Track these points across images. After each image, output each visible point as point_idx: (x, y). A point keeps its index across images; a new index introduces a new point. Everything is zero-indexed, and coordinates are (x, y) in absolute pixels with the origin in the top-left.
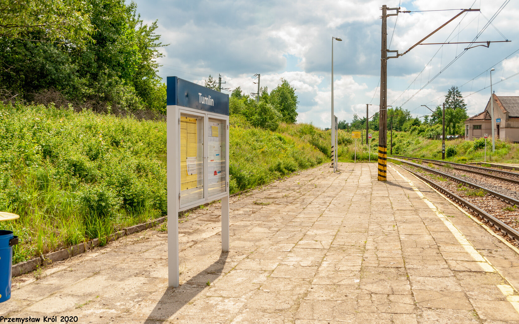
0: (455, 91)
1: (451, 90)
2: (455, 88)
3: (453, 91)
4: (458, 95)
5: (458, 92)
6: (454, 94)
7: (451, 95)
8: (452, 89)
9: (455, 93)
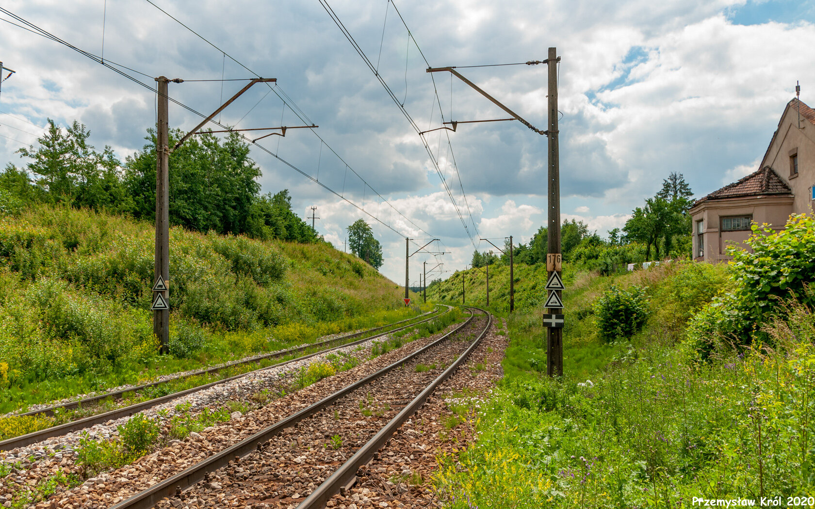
0: (678, 182)
1: (669, 181)
2: (678, 176)
3: (673, 184)
4: (683, 191)
5: (684, 186)
6: (675, 187)
7: (668, 190)
8: (672, 180)
9: (678, 187)
